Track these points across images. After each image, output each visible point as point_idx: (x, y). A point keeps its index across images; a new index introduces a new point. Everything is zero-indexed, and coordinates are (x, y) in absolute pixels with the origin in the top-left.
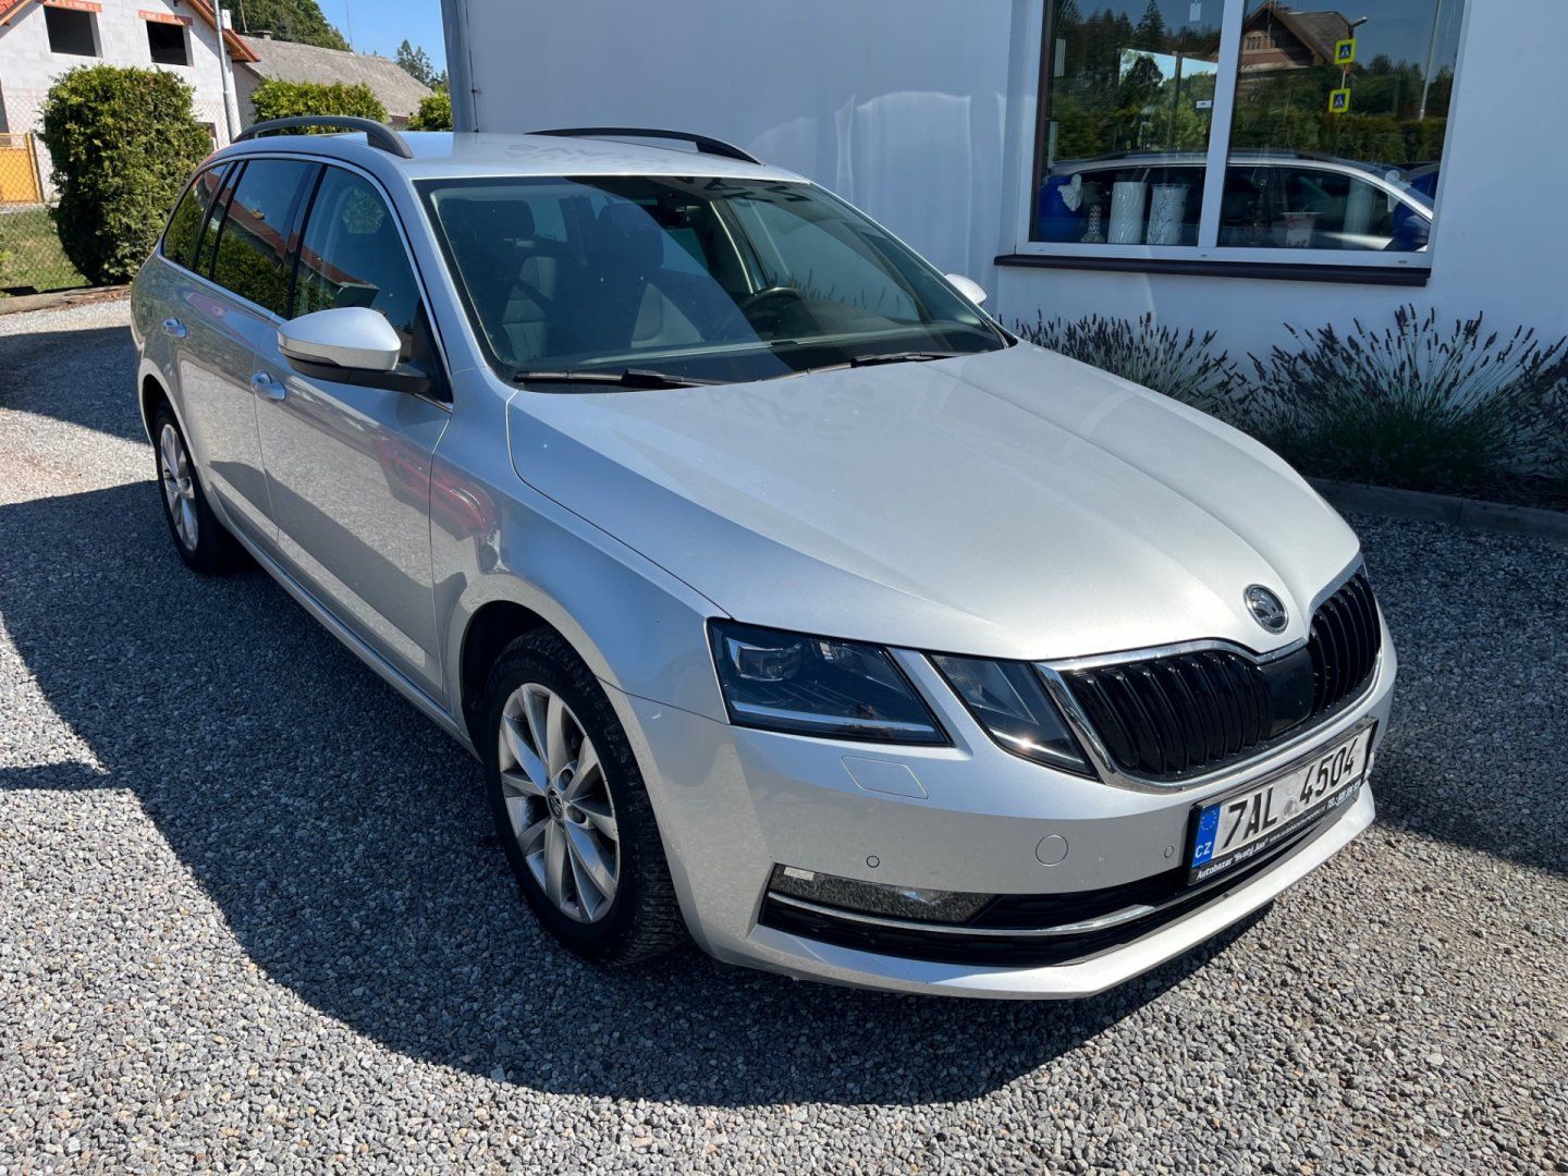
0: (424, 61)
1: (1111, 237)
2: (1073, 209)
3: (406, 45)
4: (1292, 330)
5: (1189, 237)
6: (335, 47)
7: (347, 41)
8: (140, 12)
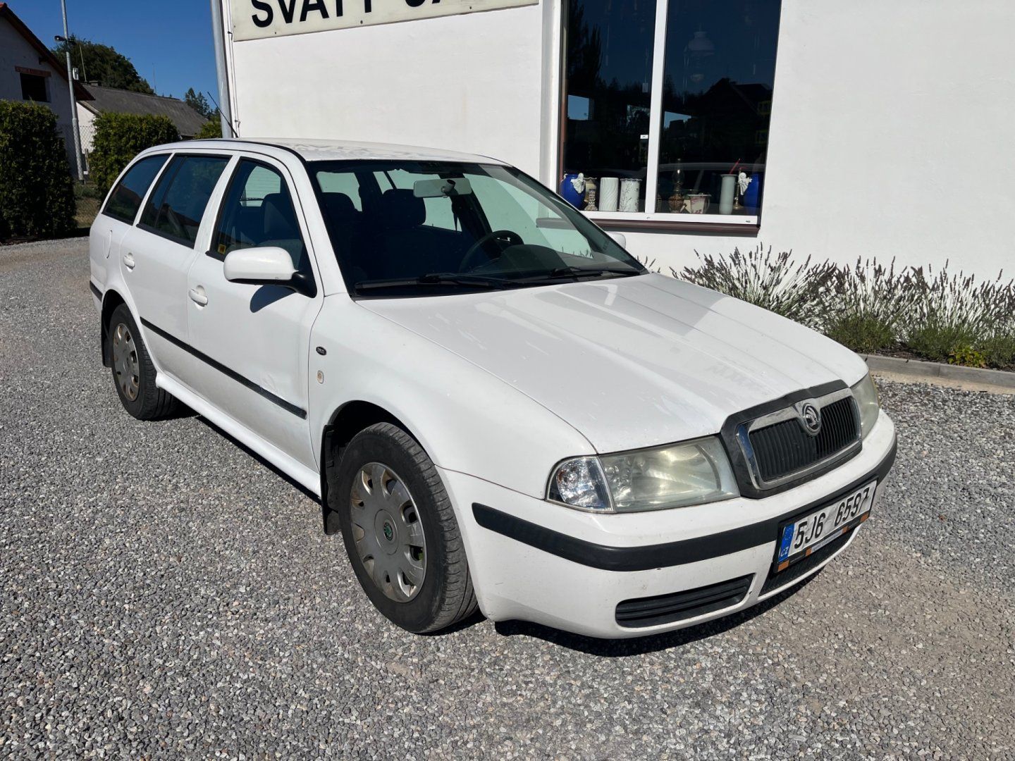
0: (203, 101)
1: (600, 208)
2: (580, 192)
3: (191, 91)
4: (697, 254)
5: (641, 208)
6: (144, 92)
7: (152, 87)
8: (16, 67)
